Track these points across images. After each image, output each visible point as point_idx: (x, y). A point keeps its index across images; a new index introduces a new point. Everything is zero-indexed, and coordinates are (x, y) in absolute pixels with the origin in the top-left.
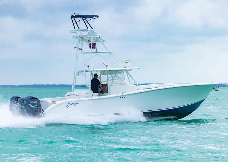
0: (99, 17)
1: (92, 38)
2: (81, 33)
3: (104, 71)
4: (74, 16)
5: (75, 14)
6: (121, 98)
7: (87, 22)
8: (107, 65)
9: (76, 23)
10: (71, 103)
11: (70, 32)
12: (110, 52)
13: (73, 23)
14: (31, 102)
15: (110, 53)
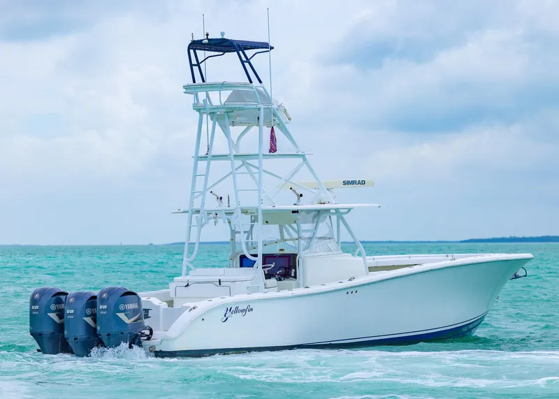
0: (272, 48)
1: (262, 111)
2: (208, 96)
3: (294, 212)
4: (207, 41)
5: (207, 35)
6: (348, 293)
7: (248, 60)
8: (301, 195)
9: (198, 65)
10: (233, 309)
11: (184, 90)
12: (303, 156)
13: (192, 65)
14: (121, 307)
15: (301, 160)
